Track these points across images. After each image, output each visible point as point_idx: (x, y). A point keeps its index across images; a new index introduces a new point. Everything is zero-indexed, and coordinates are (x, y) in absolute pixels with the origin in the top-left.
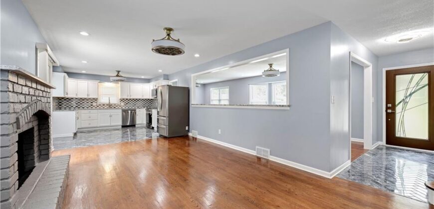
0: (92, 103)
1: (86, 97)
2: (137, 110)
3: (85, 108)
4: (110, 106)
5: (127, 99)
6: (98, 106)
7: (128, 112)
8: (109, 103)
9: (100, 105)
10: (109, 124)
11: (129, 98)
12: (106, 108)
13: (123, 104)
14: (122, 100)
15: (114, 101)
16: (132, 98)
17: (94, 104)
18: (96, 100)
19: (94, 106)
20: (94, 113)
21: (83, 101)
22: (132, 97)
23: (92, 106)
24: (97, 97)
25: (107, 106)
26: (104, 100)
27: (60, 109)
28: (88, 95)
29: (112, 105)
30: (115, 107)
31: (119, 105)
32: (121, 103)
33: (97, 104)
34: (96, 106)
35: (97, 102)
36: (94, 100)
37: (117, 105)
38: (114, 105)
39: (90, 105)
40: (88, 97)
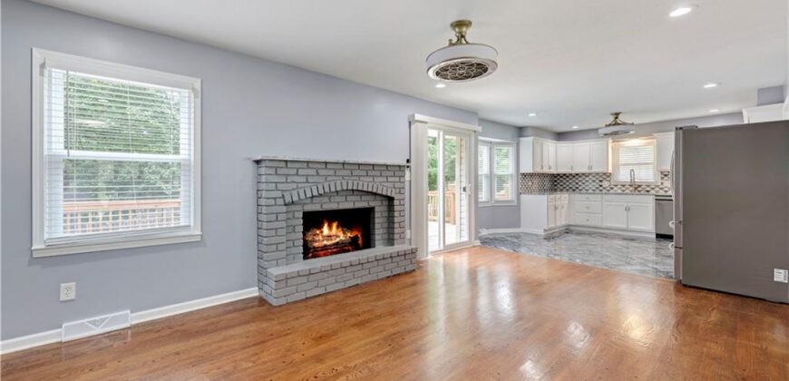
0: (601, 181)
1: (585, 170)
3: (590, 191)
6: (612, 188)
9: (616, 186)
10: (624, 226)
12: (627, 191)
13: (668, 184)
15: (647, 175)
17: (605, 184)
18: (607, 176)
19: (604, 188)
20: (595, 201)
21: (587, 179)
23: (601, 188)
24: (610, 171)
25: (631, 189)
26: (623, 176)
27: (555, 190)
28: (590, 167)
29: (639, 186)
30: (648, 191)
31: (659, 186)
32: (663, 181)
33: (610, 183)
34: (608, 188)
35: (609, 181)
36: (605, 177)
37: (654, 187)
38: (645, 187)
39: (598, 186)
40: (590, 171)
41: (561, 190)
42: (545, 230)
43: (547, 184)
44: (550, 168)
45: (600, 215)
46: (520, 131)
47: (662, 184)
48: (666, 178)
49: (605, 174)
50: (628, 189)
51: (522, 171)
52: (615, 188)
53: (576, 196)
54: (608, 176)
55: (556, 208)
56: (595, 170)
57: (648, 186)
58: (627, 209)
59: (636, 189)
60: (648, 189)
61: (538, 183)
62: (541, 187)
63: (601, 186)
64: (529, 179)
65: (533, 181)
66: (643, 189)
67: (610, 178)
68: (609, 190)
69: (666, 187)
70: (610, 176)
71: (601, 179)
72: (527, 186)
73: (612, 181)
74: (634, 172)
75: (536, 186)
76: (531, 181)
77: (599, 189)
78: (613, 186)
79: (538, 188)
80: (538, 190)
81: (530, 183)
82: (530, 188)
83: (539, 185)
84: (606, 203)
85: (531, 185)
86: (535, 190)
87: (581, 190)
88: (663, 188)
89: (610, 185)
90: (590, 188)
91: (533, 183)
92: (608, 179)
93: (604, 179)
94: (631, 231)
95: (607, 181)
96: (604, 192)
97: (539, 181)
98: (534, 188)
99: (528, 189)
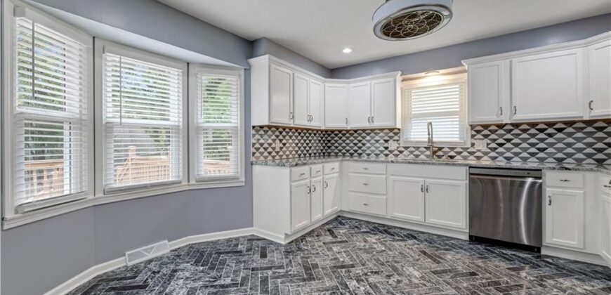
0: (386, 141)
1: (366, 125)
2: (551, 179)
3: (373, 157)
4: (436, 152)
5: (501, 126)
6: (401, 152)
7: (522, 184)
8: (430, 141)
9: (406, 148)
11: (505, 119)
12: (422, 157)
13: (481, 145)
14: (480, 130)
15: (450, 132)
16: (520, 117)
17: (392, 145)
18: (394, 132)
19: (391, 152)
20: (376, 173)
21: (368, 138)
22: (523, 116)
23: (386, 152)
24: (399, 126)
25: (428, 153)
26: (417, 134)
27: (329, 155)
28: (371, 120)
29: (440, 149)
30: (452, 157)
31: (468, 148)
32: (475, 141)
33: (399, 144)
34: (396, 152)
35: (398, 140)
36: (391, 134)
37: (461, 150)
38: (448, 150)
39: (382, 149)
40: (372, 125)
42: (287, 235)
43: (315, 145)
45: (385, 197)
46: (250, 46)
47: (473, 145)
48: (479, 136)
49: (391, 130)
50: (423, 152)
51: (256, 121)
52: (406, 152)
53: (353, 166)
54: (396, 134)
55: (311, 190)
56: (377, 124)
57: (452, 149)
58: (425, 189)
59: (434, 153)
60: (452, 153)
61: (297, 144)
62: (302, 151)
63: (386, 148)
64: (274, 137)
65: (284, 141)
66: (445, 153)
67: (399, 137)
68: (397, 155)
69: (479, 151)
70: (398, 133)
71: (387, 138)
72: (270, 150)
73: (401, 142)
74: (433, 127)
75: (291, 149)
76: (281, 141)
77: (385, 153)
78: (403, 149)
79: (297, 152)
80: (297, 156)
81: (278, 145)
82: (277, 153)
83: (299, 148)
84: (391, 177)
85: (281, 148)
86: (289, 155)
87: (360, 154)
88: (475, 153)
89: (398, 148)
90: (373, 151)
91: (284, 144)
92: (396, 138)
93: (391, 137)
94: (431, 226)
95: (394, 140)
96: (391, 157)
97: (299, 141)
98: (288, 153)
99: (274, 154)
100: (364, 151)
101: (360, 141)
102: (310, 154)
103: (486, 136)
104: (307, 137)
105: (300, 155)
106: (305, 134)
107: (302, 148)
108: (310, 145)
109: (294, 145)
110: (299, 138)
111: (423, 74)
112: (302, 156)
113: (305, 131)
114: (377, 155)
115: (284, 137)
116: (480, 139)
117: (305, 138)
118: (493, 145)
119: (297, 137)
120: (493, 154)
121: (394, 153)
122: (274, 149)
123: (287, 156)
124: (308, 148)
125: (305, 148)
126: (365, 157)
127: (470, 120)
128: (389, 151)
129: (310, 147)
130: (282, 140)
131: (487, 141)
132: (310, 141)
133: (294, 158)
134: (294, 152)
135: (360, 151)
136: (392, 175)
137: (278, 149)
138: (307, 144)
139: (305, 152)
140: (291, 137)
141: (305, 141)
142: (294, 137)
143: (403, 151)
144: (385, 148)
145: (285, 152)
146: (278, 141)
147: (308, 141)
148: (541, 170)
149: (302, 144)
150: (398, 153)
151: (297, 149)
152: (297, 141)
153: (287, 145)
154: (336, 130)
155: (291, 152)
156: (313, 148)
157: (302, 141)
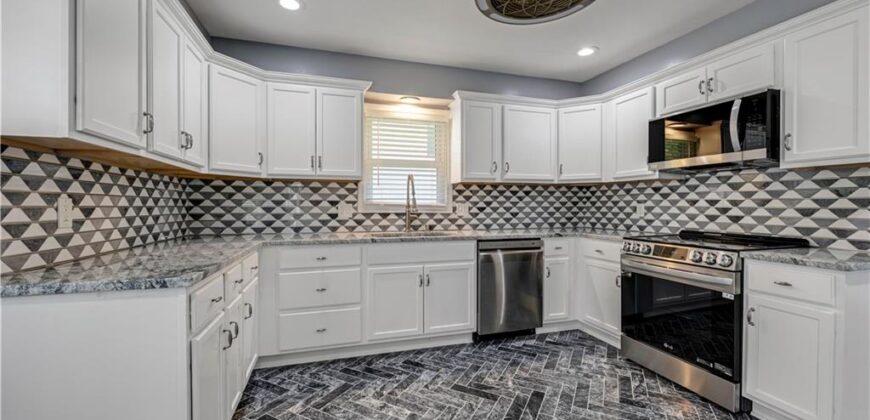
0: (334, 203)
2: (549, 246)
4: (413, 222)
5: (481, 186)
6: (359, 222)
8: (410, 204)
9: (368, 215)
10: (415, 329)
12: (393, 229)
13: (463, 210)
14: (461, 190)
15: (432, 193)
17: (345, 211)
18: (347, 188)
19: (342, 222)
21: (297, 197)
23: (334, 223)
25: (401, 222)
27: (197, 236)
29: (418, 216)
30: (431, 228)
31: (449, 215)
32: (457, 205)
33: (356, 208)
34: (351, 223)
35: (354, 203)
36: (342, 191)
37: (442, 217)
38: (427, 217)
39: (325, 217)
40: (318, 173)
41: (218, 234)
44: (188, 143)
45: (358, 308)
47: (454, 209)
48: (461, 198)
49: (342, 183)
50: (393, 222)
52: (367, 223)
54: (351, 191)
57: (431, 215)
58: (424, 282)
59: (409, 223)
60: (431, 222)
61: (124, 210)
62: (138, 230)
63: (334, 216)
64: (50, 186)
65: (87, 202)
66: (423, 222)
67: (356, 197)
68: (352, 229)
69: (461, 217)
70: (355, 190)
71: (334, 198)
72: (34, 231)
73: (359, 204)
74: (415, 183)
75: (107, 225)
76: (76, 200)
77: (330, 224)
78: (363, 217)
79: (123, 232)
80: (124, 244)
81: (65, 213)
82: (64, 240)
83: (130, 220)
84: (370, 269)
85: (78, 224)
86: (101, 244)
87: (279, 230)
88: (456, 220)
89: (354, 215)
90: (306, 223)
91: (88, 211)
92: (351, 198)
93: (342, 197)
94: (430, 338)
95: (348, 202)
96: (342, 234)
97: (131, 200)
98: (98, 237)
99: (51, 244)
100: (287, 223)
101: (278, 203)
102: (156, 237)
103: (468, 198)
104: (150, 191)
105: (131, 241)
106: (144, 181)
107: (138, 222)
108: (156, 212)
109: (116, 213)
110: (131, 192)
111: (397, 97)
112: (138, 241)
113: (144, 175)
114: (297, 230)
115: (87, 186)
116: (462, 202)
117: (144, 193)
118: (475, 210)
119: (123, 189)
120: (474, 221)
121: (347, 224)
122: (50, 227)
123: (97, 246)
124: (150, 221)
125: (144, 219)
126: (288, 234)
127: (464, 176)
128: (339, 221)
129: (156, 218)
130: (81, 197)
131: (468, 204)
132: (156, 201)
133: (116, 251)
134: (116, 235)
135: (278, 224)
136: (371, 265)
137: (65, 228)
138: (150, 210)
139: (144, 231)
140: (107, 189)
141: (144, 201)
142: (115, 191)
143: (363, 221)
144: (330, 215)
145: (91, 233)
146: (64, 202)
147: (150, 203)
148: (539, 239)
149: (138, 209)
150: (355, 224)
151: (123, 223)
152: (123, 202)
153: (98, 213)
154: (218, 177)
155: (108, 234)
156: (162, 220)
157: (138, 203)
